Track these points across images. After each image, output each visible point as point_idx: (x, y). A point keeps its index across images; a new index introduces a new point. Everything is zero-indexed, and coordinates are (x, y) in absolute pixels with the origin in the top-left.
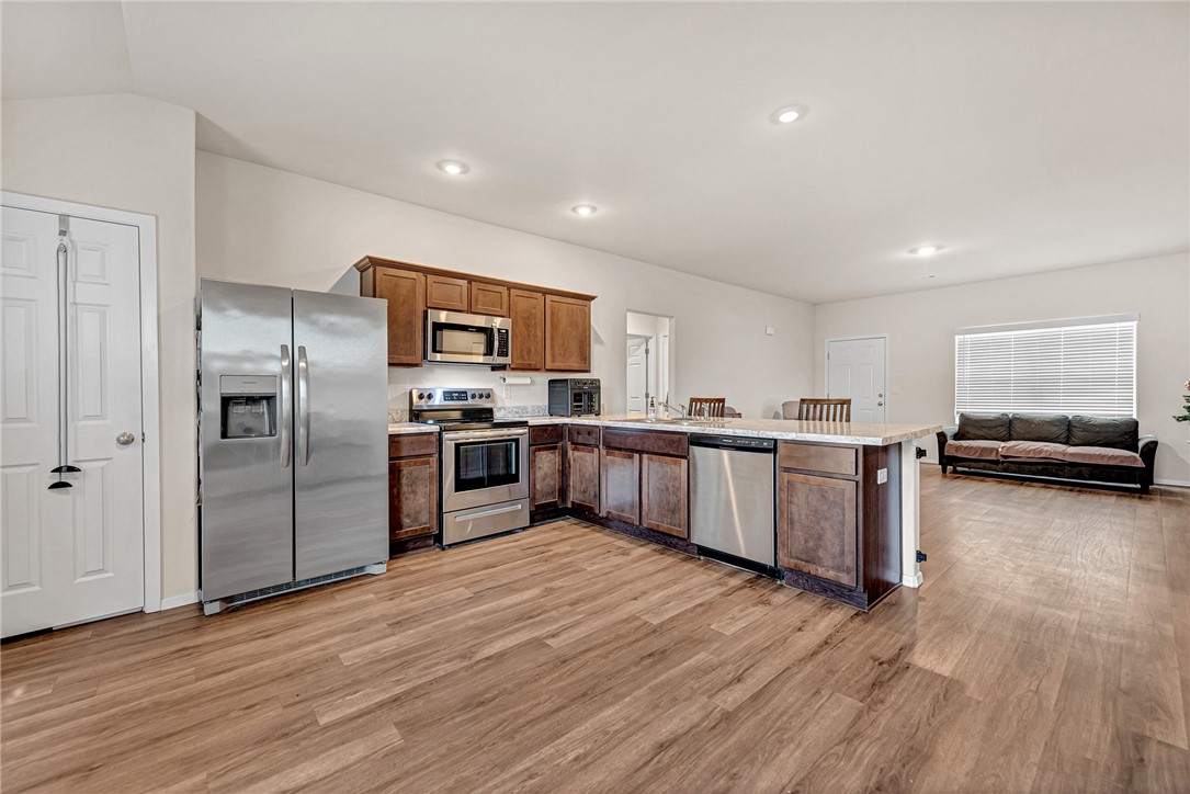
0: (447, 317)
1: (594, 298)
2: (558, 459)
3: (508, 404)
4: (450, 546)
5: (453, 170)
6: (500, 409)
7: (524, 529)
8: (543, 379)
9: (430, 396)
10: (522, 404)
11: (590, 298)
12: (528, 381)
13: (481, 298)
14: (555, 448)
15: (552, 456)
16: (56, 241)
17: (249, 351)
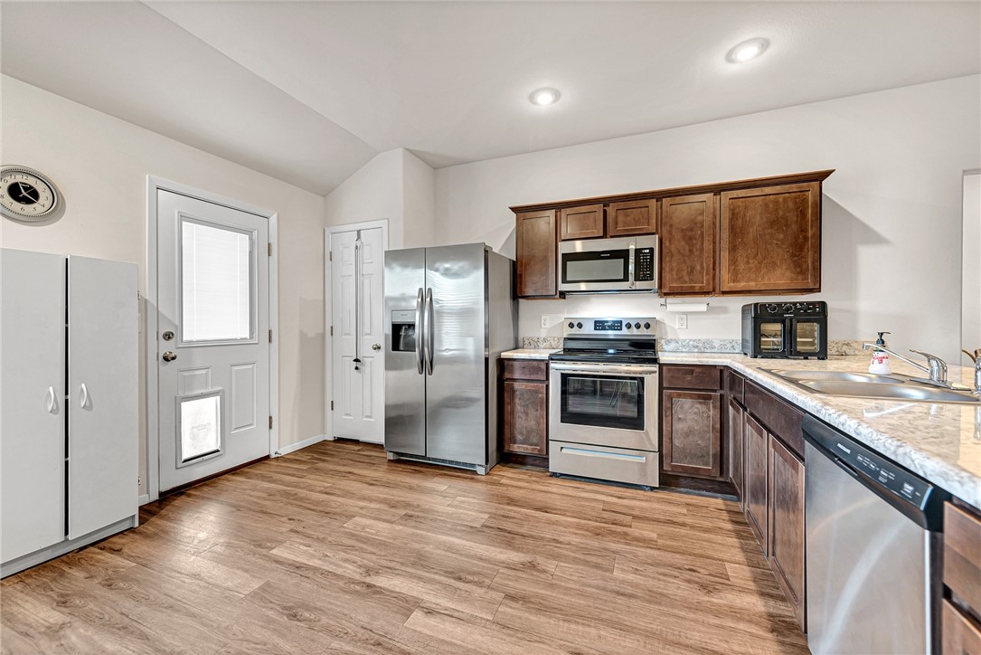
0: (583, 247)
1: (827, 174)
2: (713, 413)
3: (684, 335)
4: (554, 475)
5: (545, 100)
6: (669, 342)
7: (653, 489)
8: (737, 303)
9: (580, 326)
10: (703, 337)
11: (822, 176)
12: (704, 308)
13: (621, 218)
14: (709, 398)
15: (702, 408)
16: (354, 243)
17: (404, 294)
